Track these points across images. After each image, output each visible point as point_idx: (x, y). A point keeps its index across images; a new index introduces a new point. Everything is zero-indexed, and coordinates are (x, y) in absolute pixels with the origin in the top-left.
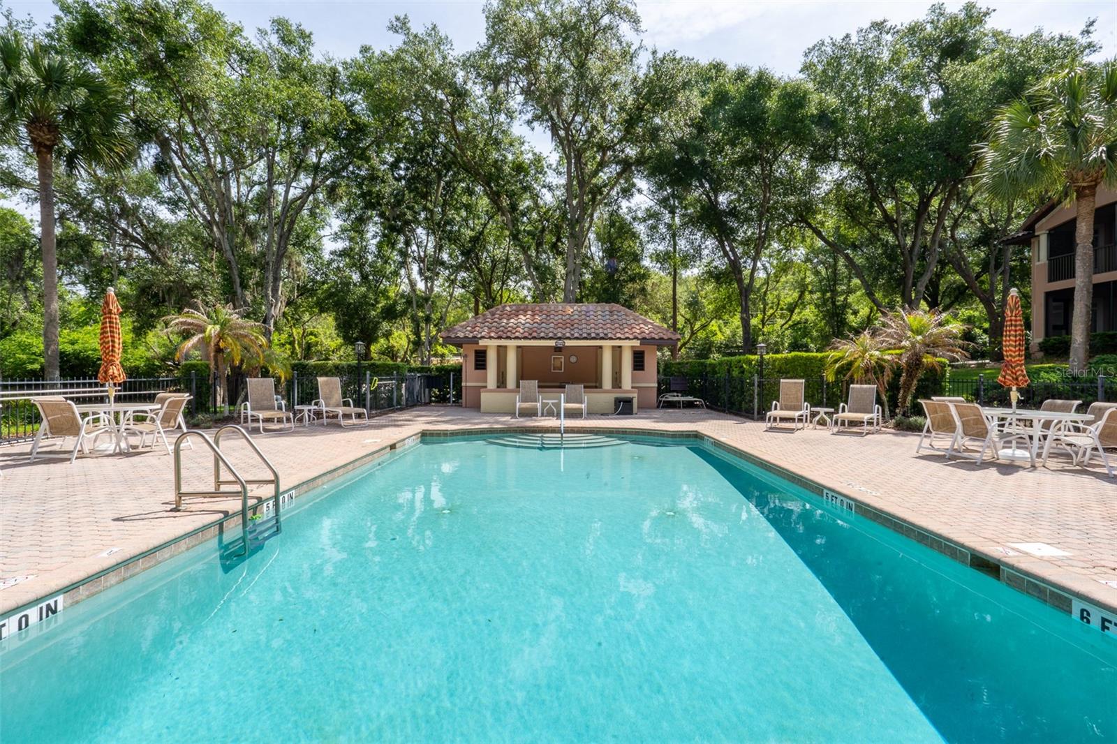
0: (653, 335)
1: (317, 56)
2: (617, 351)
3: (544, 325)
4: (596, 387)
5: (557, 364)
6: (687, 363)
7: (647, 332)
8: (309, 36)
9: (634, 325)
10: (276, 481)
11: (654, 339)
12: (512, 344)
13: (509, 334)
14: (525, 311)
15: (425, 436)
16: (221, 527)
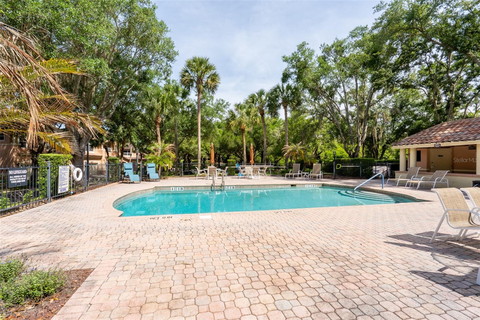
12: (413, 147)
15: (323, 186)
16: (211, 187)
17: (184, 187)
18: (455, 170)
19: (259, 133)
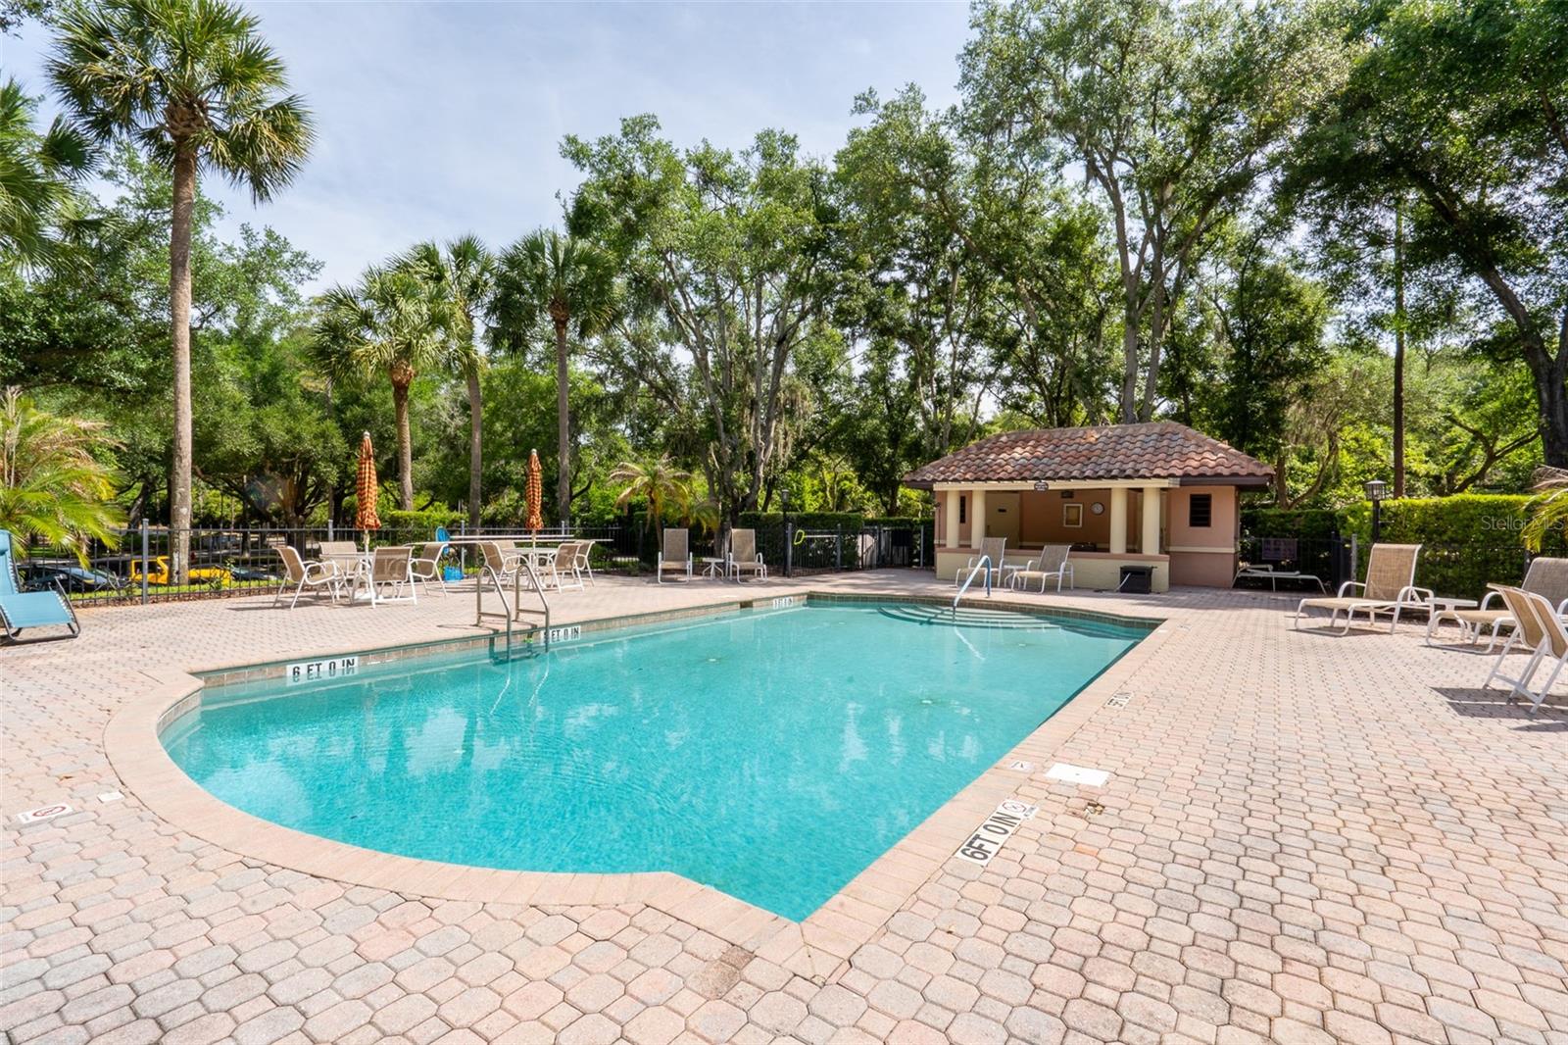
0: (1220, 470)
1: (801, 159)
2: (1135, 497)
3: (1045, 460)
4: (1095, 549)
5: (1073, 515)
6: (1299, 515)
7: (1212, 464)
8: (793, 141)
9: (1193, 455)
10: (546, 613)
11: (1220, 475)
12: (979, 487)
13: (990, 475)
14: (1026, 441)
15: (812, 598)
16: (492, 641)
17: (363, 654)
18: (1025, 544)
19: (366, 406)
